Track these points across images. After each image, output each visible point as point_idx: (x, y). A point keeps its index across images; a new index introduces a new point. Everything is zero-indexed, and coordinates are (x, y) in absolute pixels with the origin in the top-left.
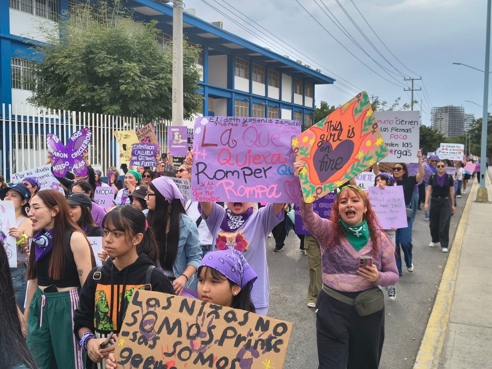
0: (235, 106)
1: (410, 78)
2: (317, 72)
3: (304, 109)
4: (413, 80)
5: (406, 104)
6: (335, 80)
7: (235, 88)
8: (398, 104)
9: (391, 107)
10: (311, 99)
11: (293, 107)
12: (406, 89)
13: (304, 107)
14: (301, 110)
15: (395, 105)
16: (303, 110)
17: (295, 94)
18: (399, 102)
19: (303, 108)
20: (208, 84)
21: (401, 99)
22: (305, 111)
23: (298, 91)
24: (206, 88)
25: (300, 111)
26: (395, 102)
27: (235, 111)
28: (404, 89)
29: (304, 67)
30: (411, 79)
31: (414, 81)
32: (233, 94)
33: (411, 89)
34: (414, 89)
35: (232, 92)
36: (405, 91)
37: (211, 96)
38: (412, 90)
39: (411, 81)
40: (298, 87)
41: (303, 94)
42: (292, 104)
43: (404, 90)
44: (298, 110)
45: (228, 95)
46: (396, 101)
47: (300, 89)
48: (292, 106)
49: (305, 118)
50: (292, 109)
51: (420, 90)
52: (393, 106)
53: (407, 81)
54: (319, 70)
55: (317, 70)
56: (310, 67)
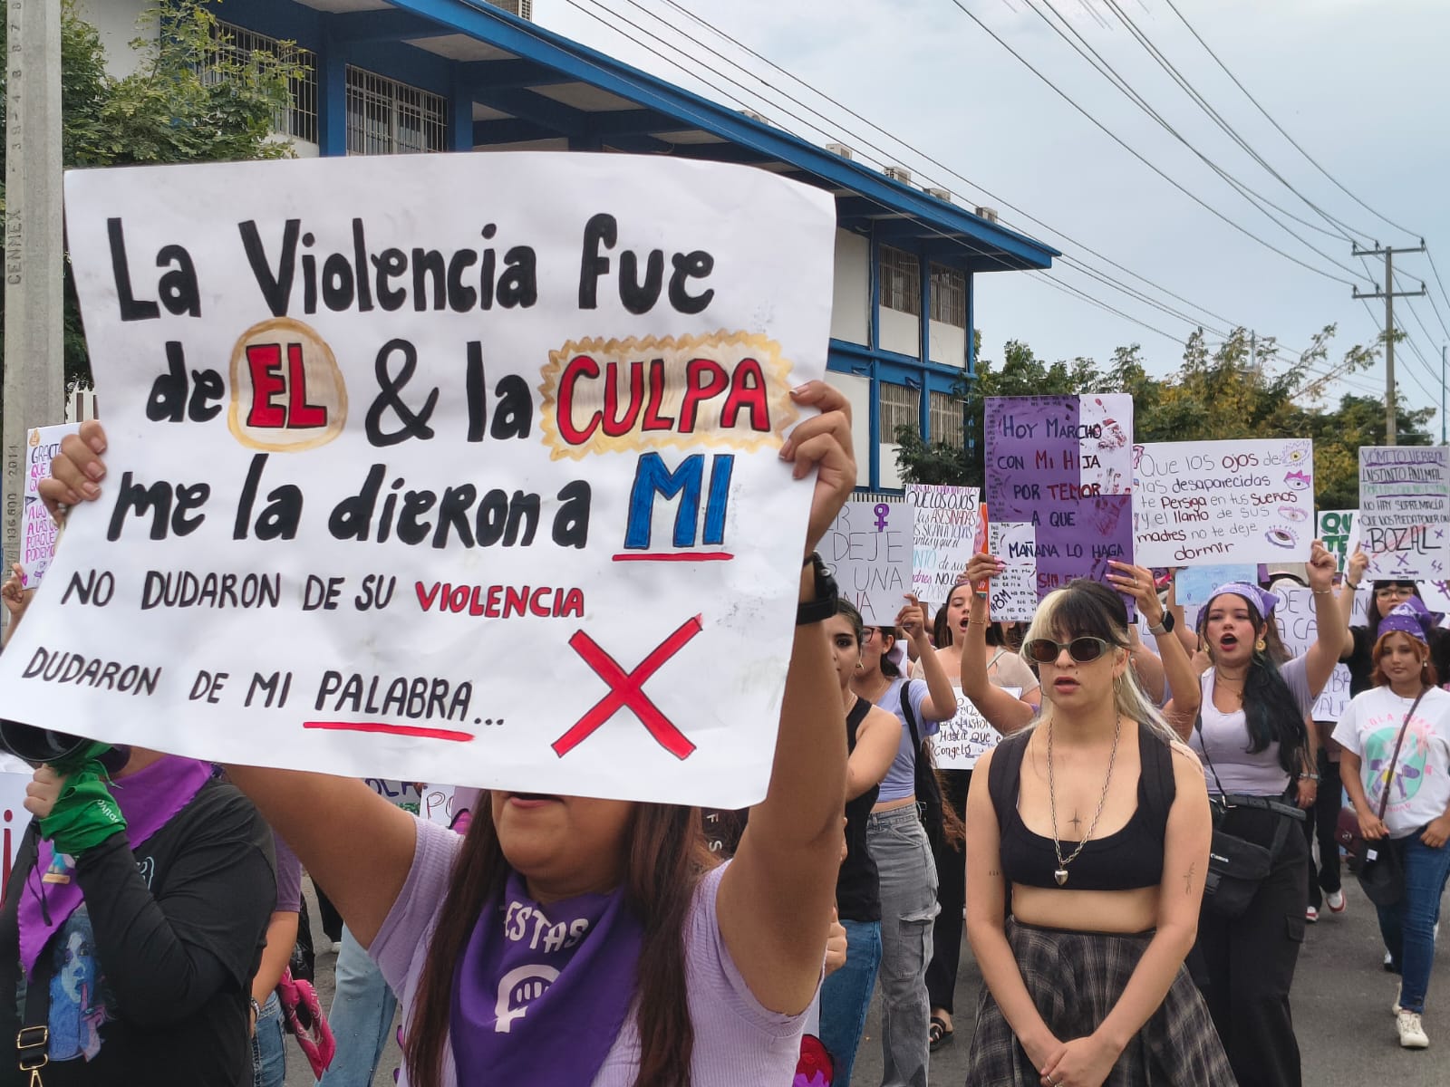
1: (1377, 245)
2: (980, 220)
3: (927, 374)
4: (1389, 252)
5: (1358, 347)
6: (1058, 254)
8: (1323, 354)
9: (1298, 361)
10: (959, 333)
11: (877, 363)
12: (1362, 291)
13: (926, 365)
14: (915, 377)
15: (1314, 355)
16: (922, 378)
17: (883, 310)
18: (1329, 343)
19: (921, 370)
21: (1336, 332)
22: (931, 382)
23: (897, 297)
25: (907, 379)
26: (1311, 344)
28: (1355, 289)
29: (922, 198)
30: (1383, 247)
31: (1394, 255)
33: (1383, 289)
34: (1395, 289)
36: (1359, 300)
38: (1389, 296)
39: (1382, 256)
40: (897, 283)
41: (922, 310)
42: (872, 352)
43: (1355, 297)
44: (898, 376)
46: (1317, 338)
47: (907, 288)
48: (870, 359)
49: (931, 409)
50: (872, 374)
51: (1422, 294)
52: (1304, 359)
53: (1365, 256)
54: (987, 214)
55: (980, 210)
56: (949, 198)
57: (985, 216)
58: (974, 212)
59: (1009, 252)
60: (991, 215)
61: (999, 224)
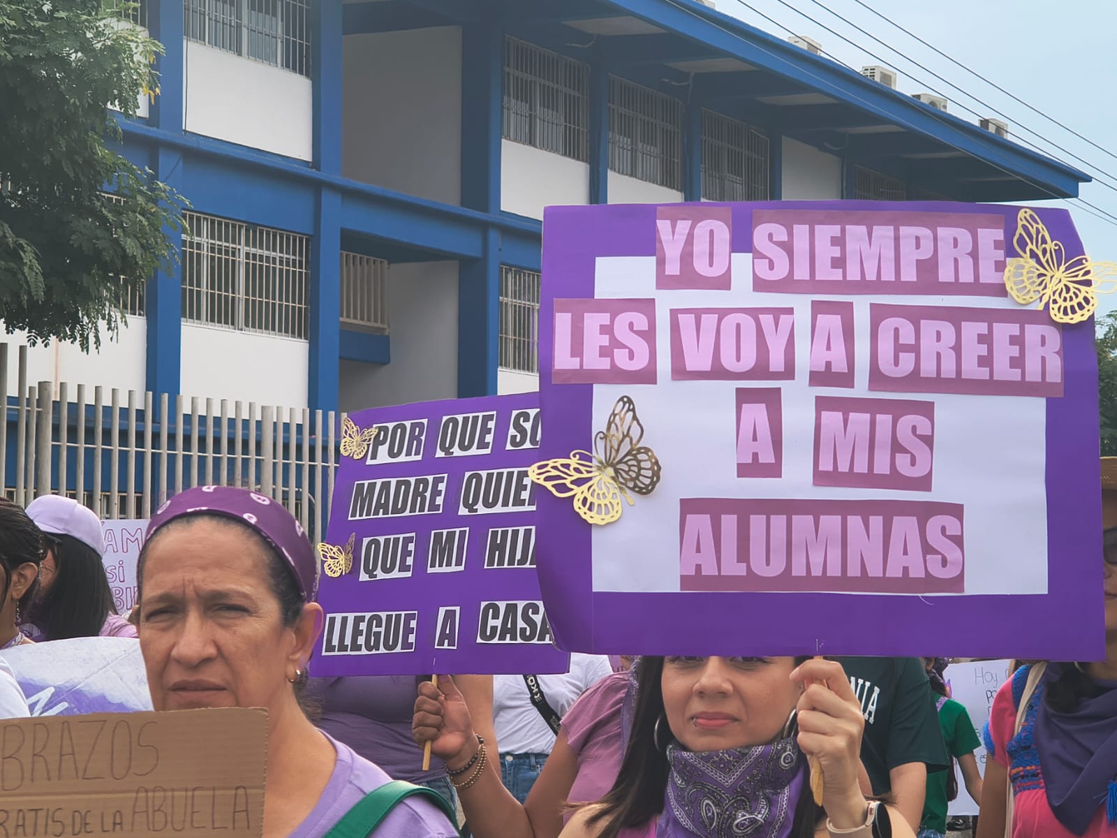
0: (509, 300)
2: (986, 133)
6: (1088, 179)
7: (505, 207)
20: (338, 179)
24: (330, 201)
27: (502, 329)
29: (911, 105)
32: (494, 236)
35: (484, 227)
37: (352, 241)
45: (463, 243)
54: (994, 127)
55: (985, 123)
56: (945, 107)
57: (992, 129)
58: (977, 124)
59: (1023, 176)
60: (999, 129)
61: (1009, 139)
